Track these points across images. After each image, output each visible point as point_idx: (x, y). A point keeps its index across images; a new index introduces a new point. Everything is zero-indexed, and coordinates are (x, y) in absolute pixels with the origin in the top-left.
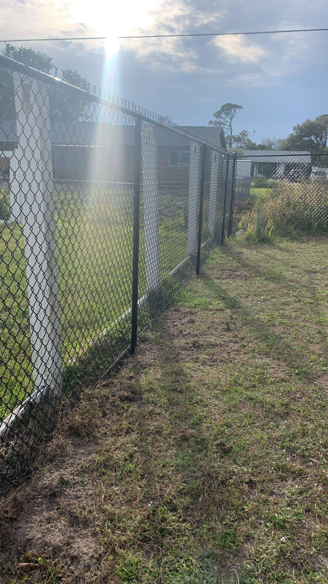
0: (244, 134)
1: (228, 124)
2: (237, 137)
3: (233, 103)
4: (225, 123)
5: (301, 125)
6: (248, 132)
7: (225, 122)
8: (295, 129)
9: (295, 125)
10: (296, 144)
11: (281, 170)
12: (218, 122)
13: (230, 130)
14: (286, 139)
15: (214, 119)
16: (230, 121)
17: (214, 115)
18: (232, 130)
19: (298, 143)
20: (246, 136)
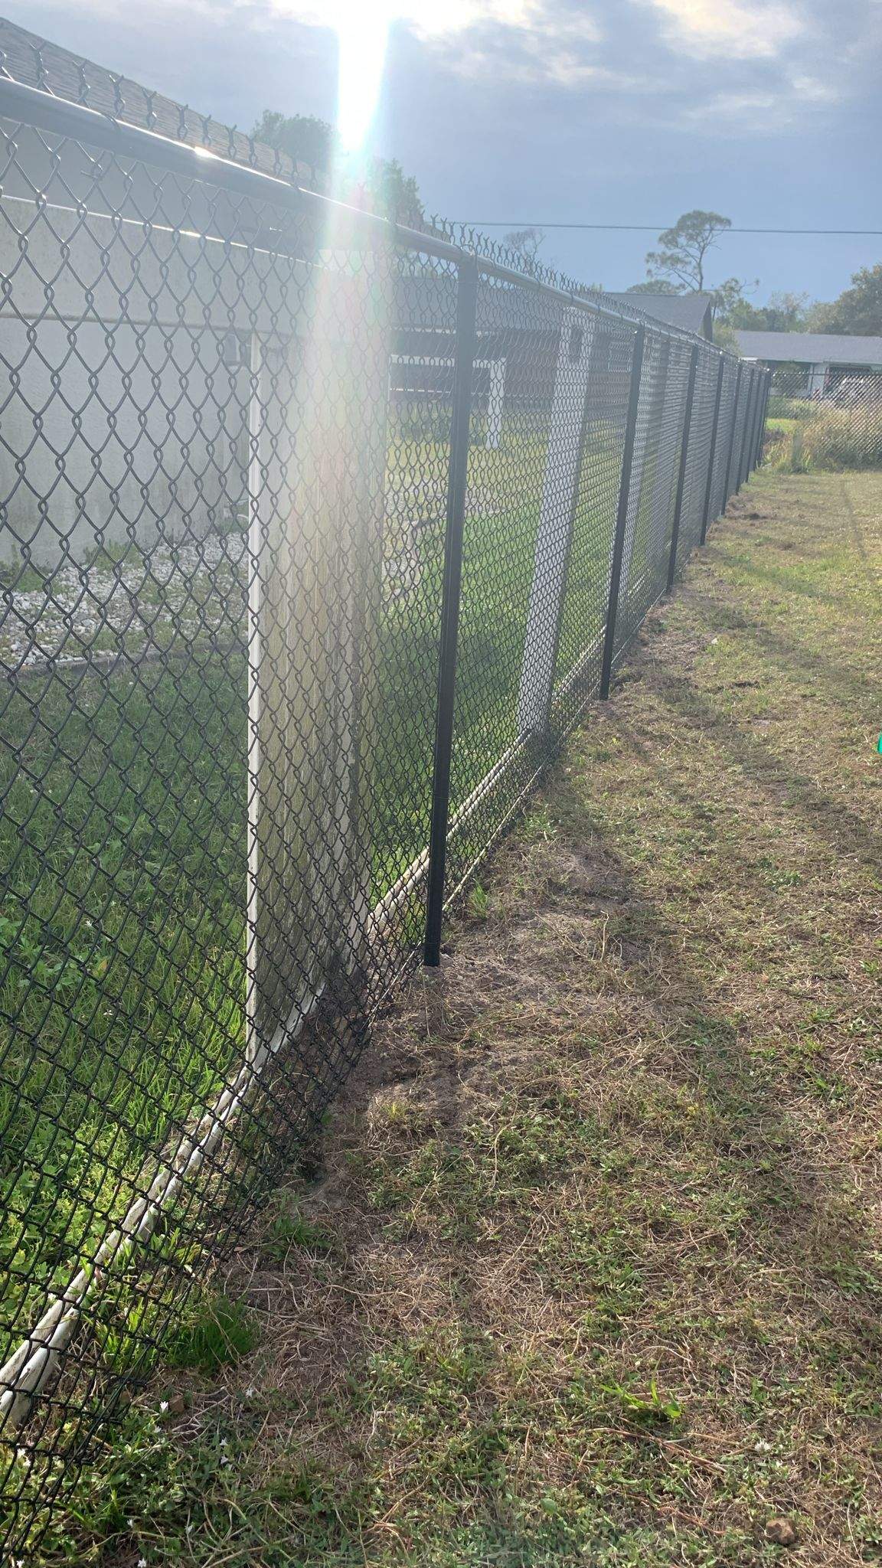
0: (732, 288)
1: (694, 263)
2: (714, 293)
3: (706, 210)
4: (687, 259)
5: (871, 271)
6: (742, 283)
7: (687, 256)
8: (855, 280)
9: (859, 272)
10: (857, 319)
11: (819, 382)
12: (671, 257)
13: (699, 278)
14: (832, 303)
15: (660, 249)
16: (698, 254)
17: (661, 239)
18: (702, 278)
19: (861, 316)
20: (737, 292)
